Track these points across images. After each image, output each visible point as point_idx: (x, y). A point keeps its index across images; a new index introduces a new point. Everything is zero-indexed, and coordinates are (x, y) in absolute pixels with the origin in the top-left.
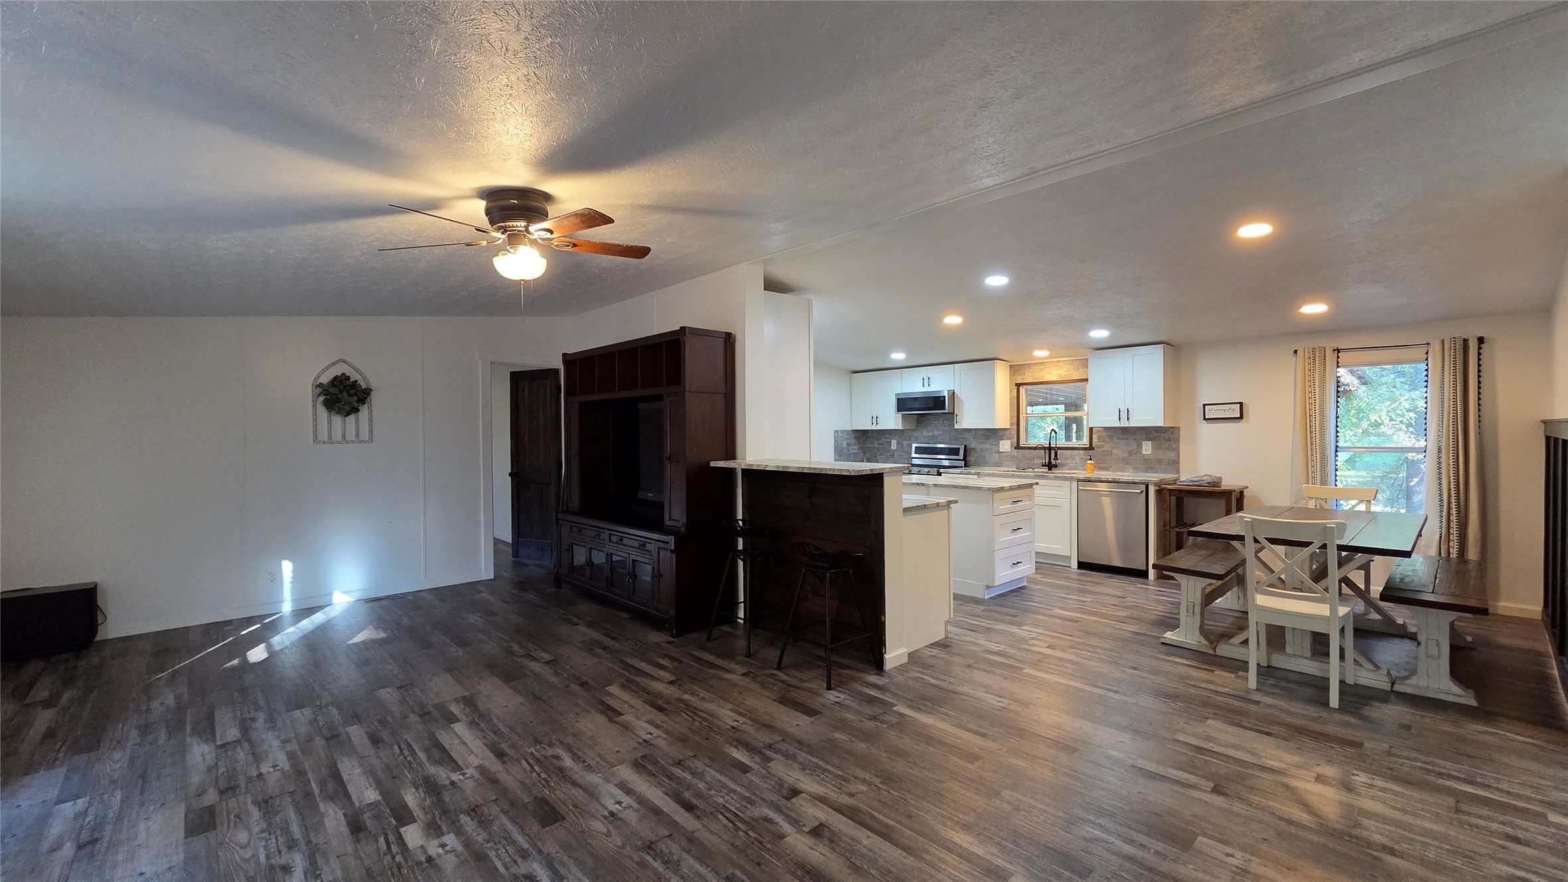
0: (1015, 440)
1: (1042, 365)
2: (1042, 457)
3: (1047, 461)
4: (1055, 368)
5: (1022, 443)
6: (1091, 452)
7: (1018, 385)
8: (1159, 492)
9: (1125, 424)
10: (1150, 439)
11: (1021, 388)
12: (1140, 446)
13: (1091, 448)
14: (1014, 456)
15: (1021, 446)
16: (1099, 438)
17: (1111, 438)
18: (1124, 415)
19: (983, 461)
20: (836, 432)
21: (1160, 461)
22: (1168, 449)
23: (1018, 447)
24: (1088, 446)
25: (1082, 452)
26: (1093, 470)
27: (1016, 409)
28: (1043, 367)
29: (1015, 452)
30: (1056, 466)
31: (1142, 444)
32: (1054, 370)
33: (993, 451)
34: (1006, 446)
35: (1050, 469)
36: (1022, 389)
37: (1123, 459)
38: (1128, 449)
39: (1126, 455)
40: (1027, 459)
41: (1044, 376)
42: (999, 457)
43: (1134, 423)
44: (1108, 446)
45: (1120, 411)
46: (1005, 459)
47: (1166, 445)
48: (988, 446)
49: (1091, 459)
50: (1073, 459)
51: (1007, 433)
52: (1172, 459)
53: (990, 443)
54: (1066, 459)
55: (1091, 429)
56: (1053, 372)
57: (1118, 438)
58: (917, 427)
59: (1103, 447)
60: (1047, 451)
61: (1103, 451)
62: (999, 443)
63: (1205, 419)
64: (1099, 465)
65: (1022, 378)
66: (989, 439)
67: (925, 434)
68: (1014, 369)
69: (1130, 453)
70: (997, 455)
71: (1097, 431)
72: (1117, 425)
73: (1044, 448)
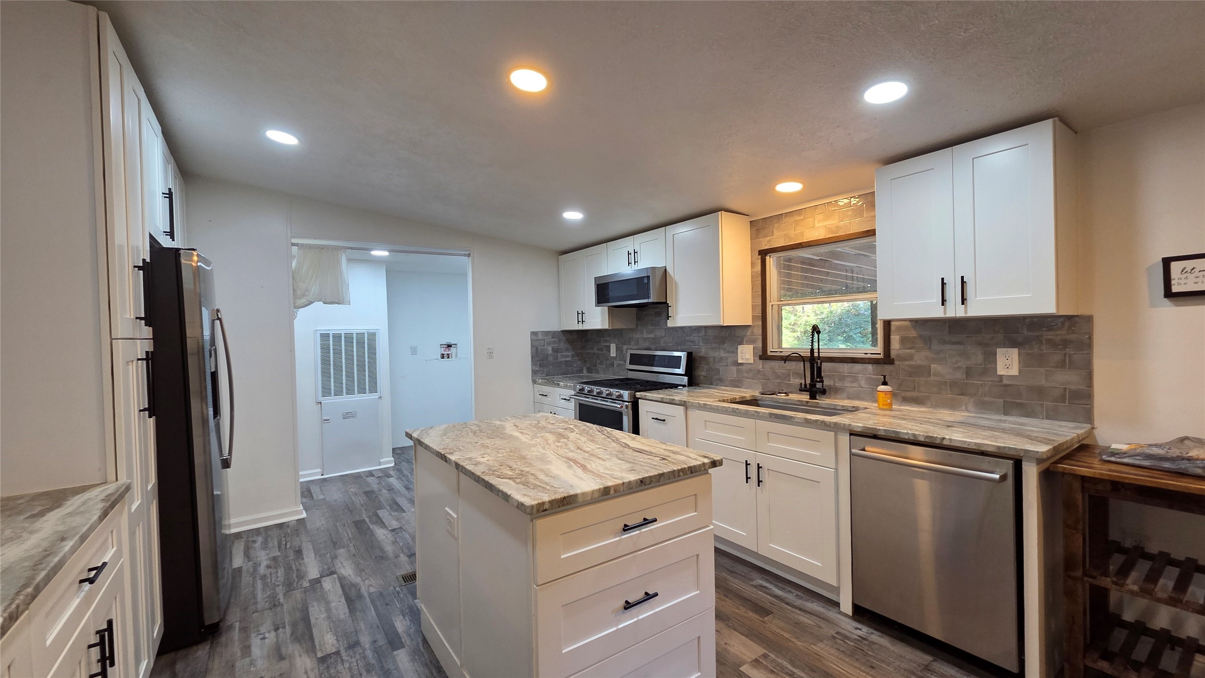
0: (760, 344)
1: (800, 215)
2: (798, 375)
3: (808, 381)
4: (821, 217)
5: (771, 349)
6: (888, 368)
7: (764, 254)
8: (1048, 476)
9: (955, 310)
10: (1013, 344)
11: (767, 258)
12: (991, 358)
13: (887, 359)
14: (759, 371)
15: (769, 353)
16: (903, 341)
17: (927, 341)
18: (954, 293)
19: (716, 377)
20: (534, 334)
21: (1040, 392)
22: (1062, 365)
23: (764, 356)
24: (881, 356)
25: (870, 367)
26: (891, 405)
27: (760, 293)
28: (802, 217)
29: (760, 364)
30: (823, 392)
31: (996, 354)
32: (819, 221)
33: (730, 360)
34: (746, 353)
35: (813, 397)
36: (771, 261)
37: (953, 384)
38: (963, 363)
39: (959, 375)
40: (778, 377)
41: (802, 234)
42: (738, 371)
43: (979, 307)
44: (920, 358)
45: (943, 284)
46: (745, 375)
47: (1056, 357)
48: (723, 354)
49: (885, 383)
50: (855, 379)
51: (749, 333)
52: (1073, 387)
53: (725, 350)
54: (842, 378)
55: (887, 324)
56: (817, 225)
57: (944, 342)
58: (637, 326)
59: (911, 358)
60: (808, 365)
61: (909, 366)
62: (737, 348)
63: (1169, 294)
64: (903, 394)
65: (769, 241)
66: (723, 343)
67: (645, 335)
68: (758, 227)
69: (968, 372)
70: (735, 368)
71: (899, 329)
72: (937, 312)
73: (802, 359)
